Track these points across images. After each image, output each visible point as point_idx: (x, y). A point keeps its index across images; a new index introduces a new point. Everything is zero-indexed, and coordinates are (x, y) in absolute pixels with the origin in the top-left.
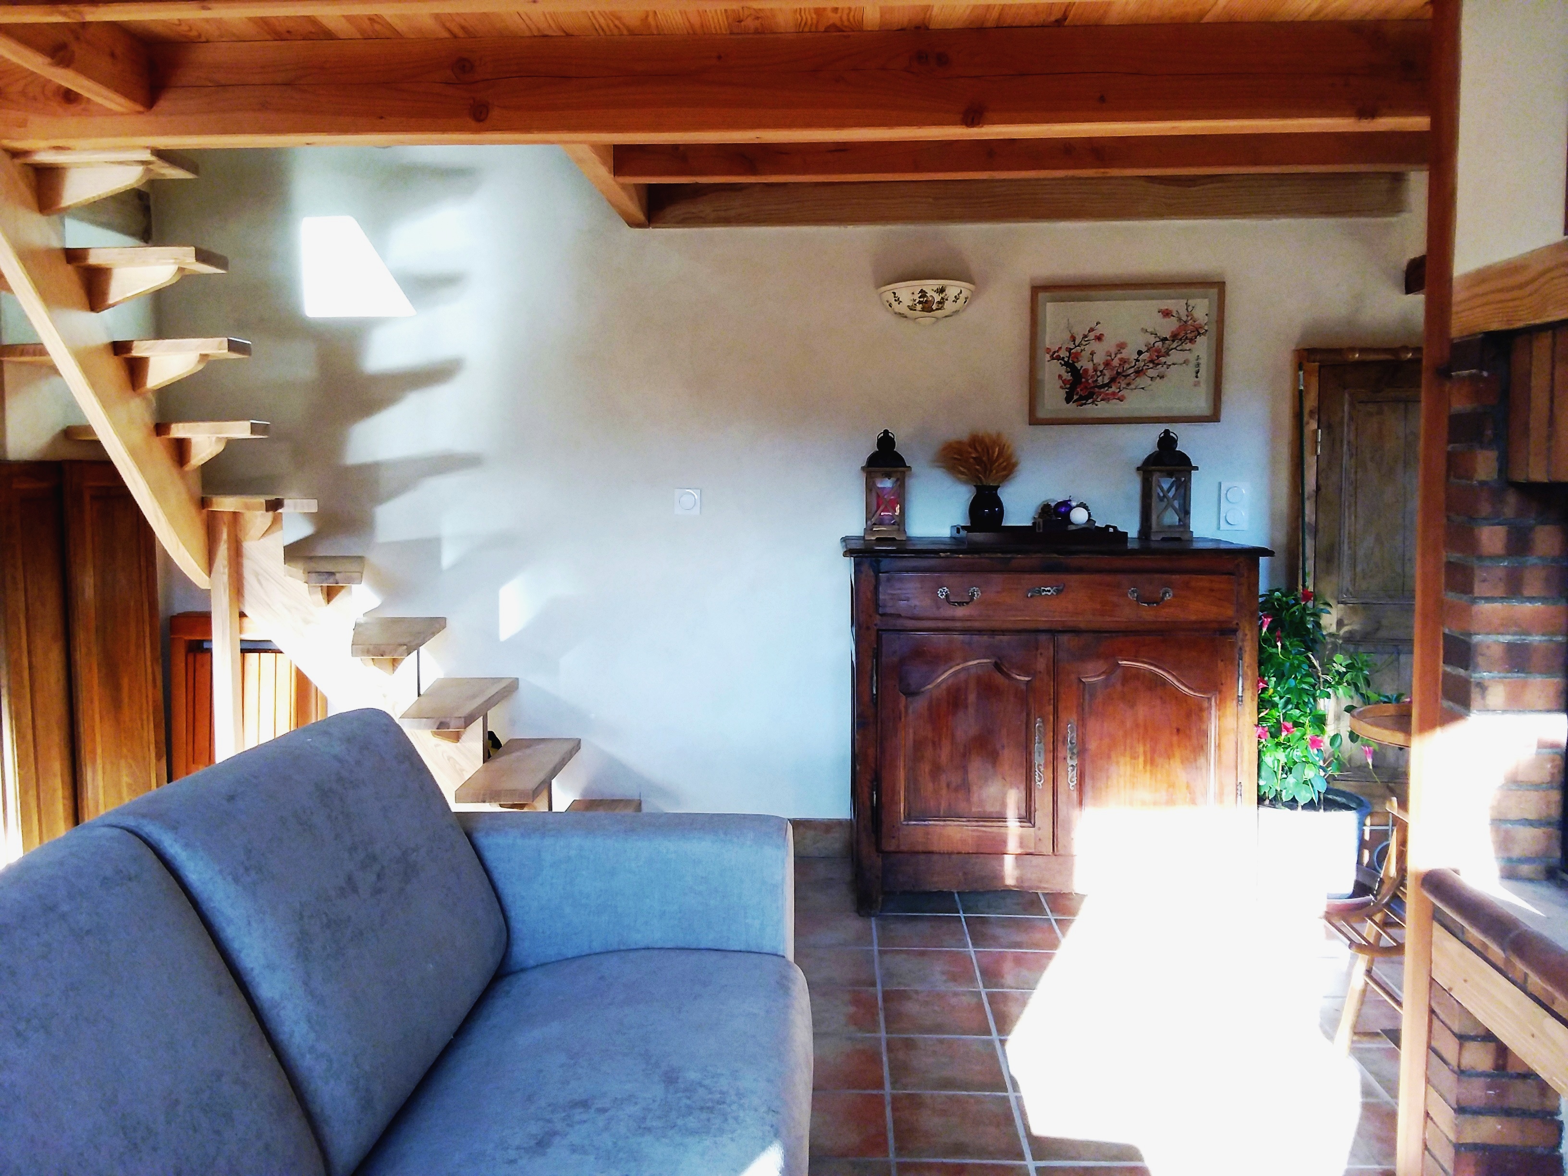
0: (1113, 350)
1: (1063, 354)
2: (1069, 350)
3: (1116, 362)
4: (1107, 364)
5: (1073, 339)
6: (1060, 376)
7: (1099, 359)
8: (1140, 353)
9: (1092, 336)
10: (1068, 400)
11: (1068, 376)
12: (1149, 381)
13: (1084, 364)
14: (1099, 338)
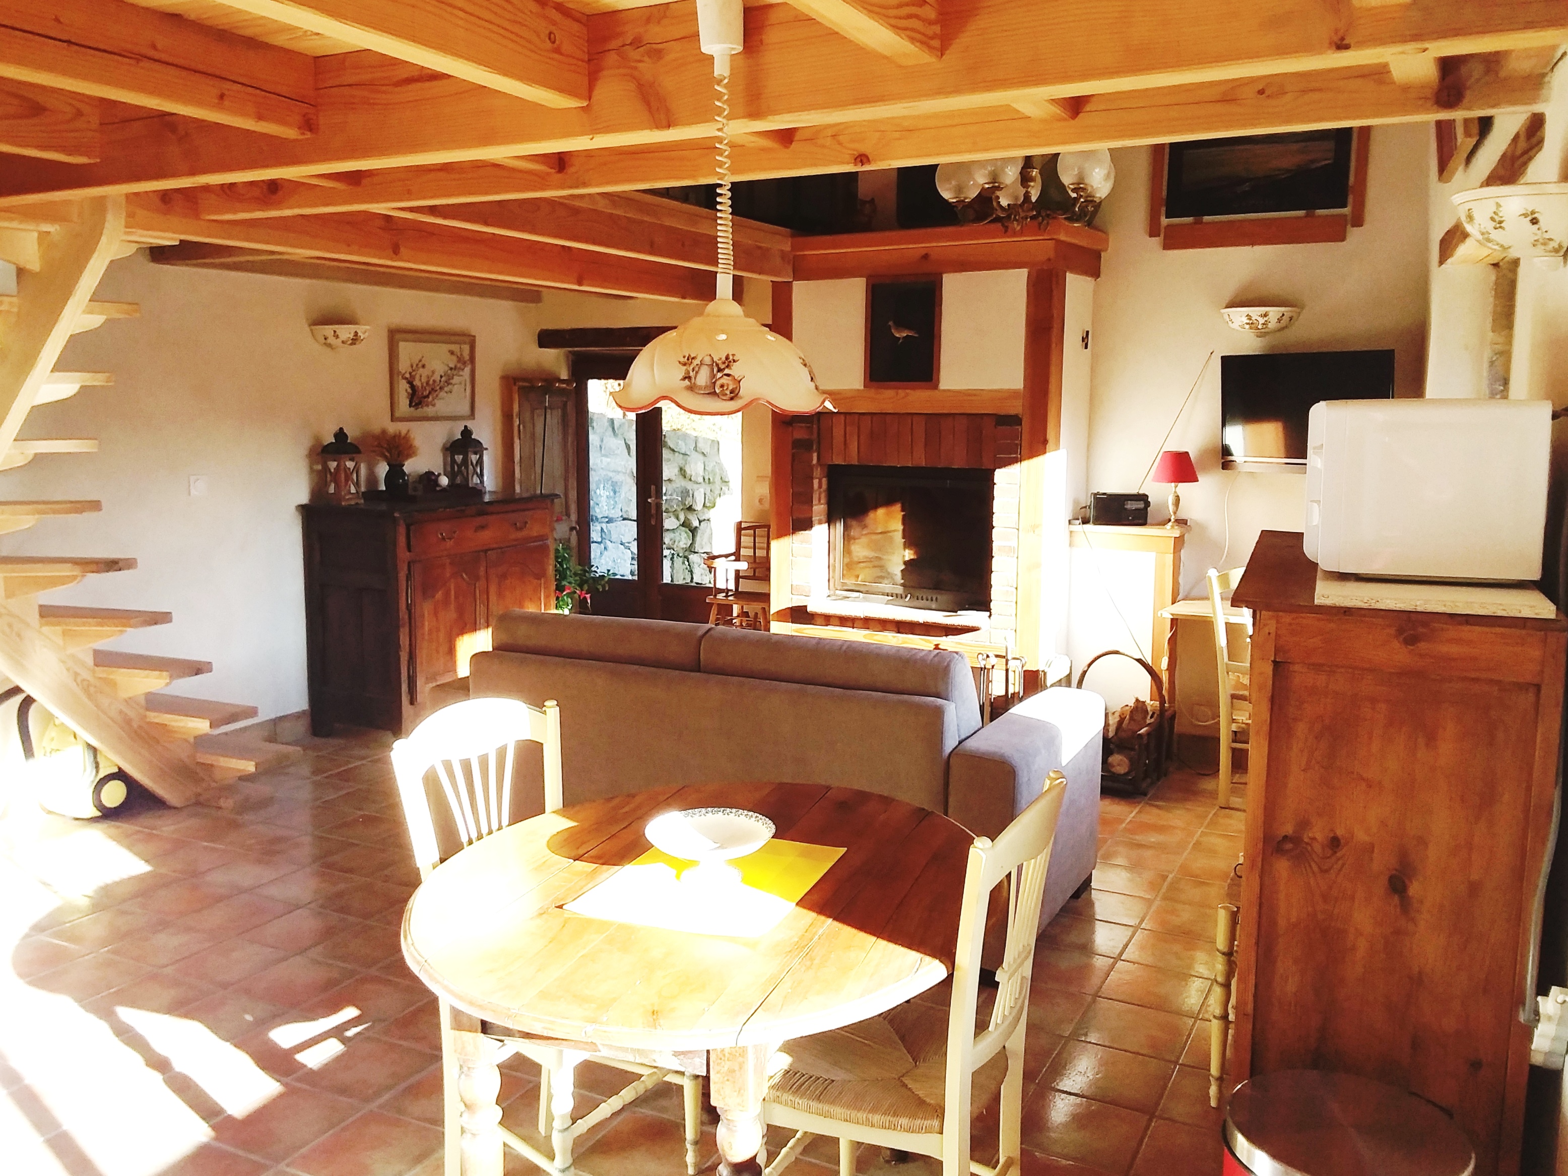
0: (430, 374)
1: (408, 376)
2: (410, 373)
3: (431, 382)
4: (427, 383)
5: (412, 366)
6: (406, 390)
7: (424, 380)
8: (441, 377)
9: (420, 365)
10: (410, 406)
11: (409, 390)
12: (445, 394)
13: (417, 383)
14: (423, 366)
